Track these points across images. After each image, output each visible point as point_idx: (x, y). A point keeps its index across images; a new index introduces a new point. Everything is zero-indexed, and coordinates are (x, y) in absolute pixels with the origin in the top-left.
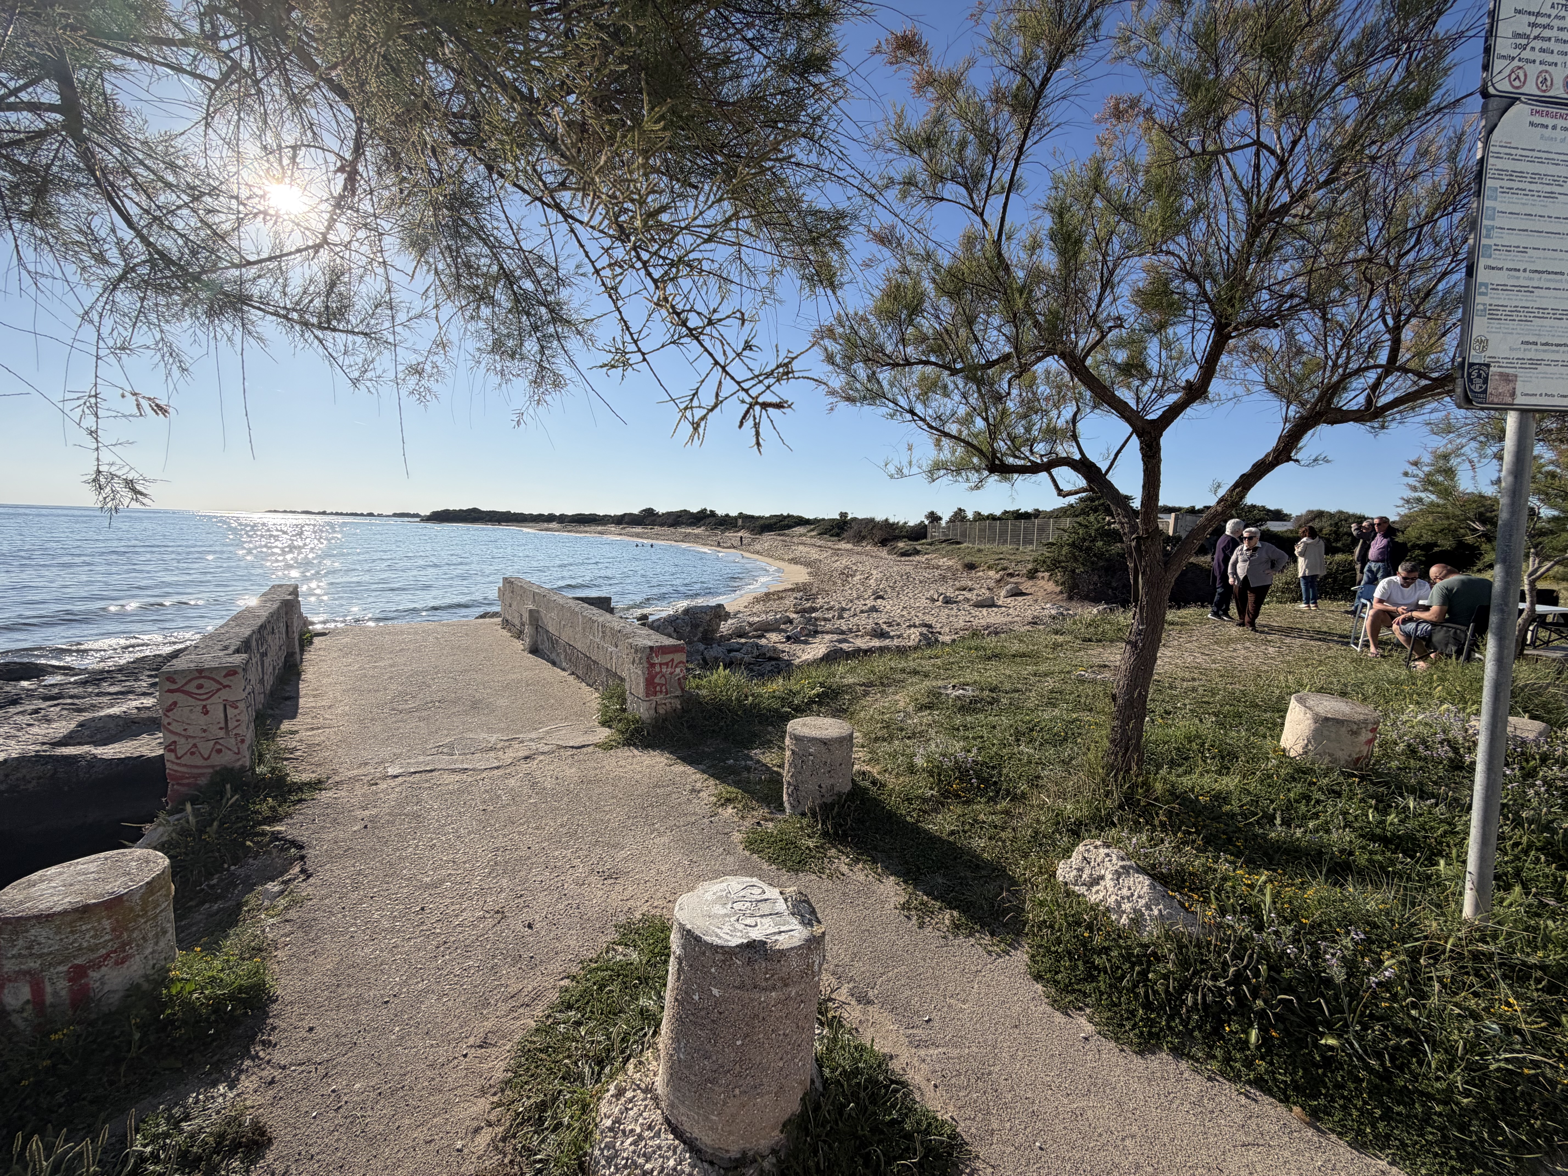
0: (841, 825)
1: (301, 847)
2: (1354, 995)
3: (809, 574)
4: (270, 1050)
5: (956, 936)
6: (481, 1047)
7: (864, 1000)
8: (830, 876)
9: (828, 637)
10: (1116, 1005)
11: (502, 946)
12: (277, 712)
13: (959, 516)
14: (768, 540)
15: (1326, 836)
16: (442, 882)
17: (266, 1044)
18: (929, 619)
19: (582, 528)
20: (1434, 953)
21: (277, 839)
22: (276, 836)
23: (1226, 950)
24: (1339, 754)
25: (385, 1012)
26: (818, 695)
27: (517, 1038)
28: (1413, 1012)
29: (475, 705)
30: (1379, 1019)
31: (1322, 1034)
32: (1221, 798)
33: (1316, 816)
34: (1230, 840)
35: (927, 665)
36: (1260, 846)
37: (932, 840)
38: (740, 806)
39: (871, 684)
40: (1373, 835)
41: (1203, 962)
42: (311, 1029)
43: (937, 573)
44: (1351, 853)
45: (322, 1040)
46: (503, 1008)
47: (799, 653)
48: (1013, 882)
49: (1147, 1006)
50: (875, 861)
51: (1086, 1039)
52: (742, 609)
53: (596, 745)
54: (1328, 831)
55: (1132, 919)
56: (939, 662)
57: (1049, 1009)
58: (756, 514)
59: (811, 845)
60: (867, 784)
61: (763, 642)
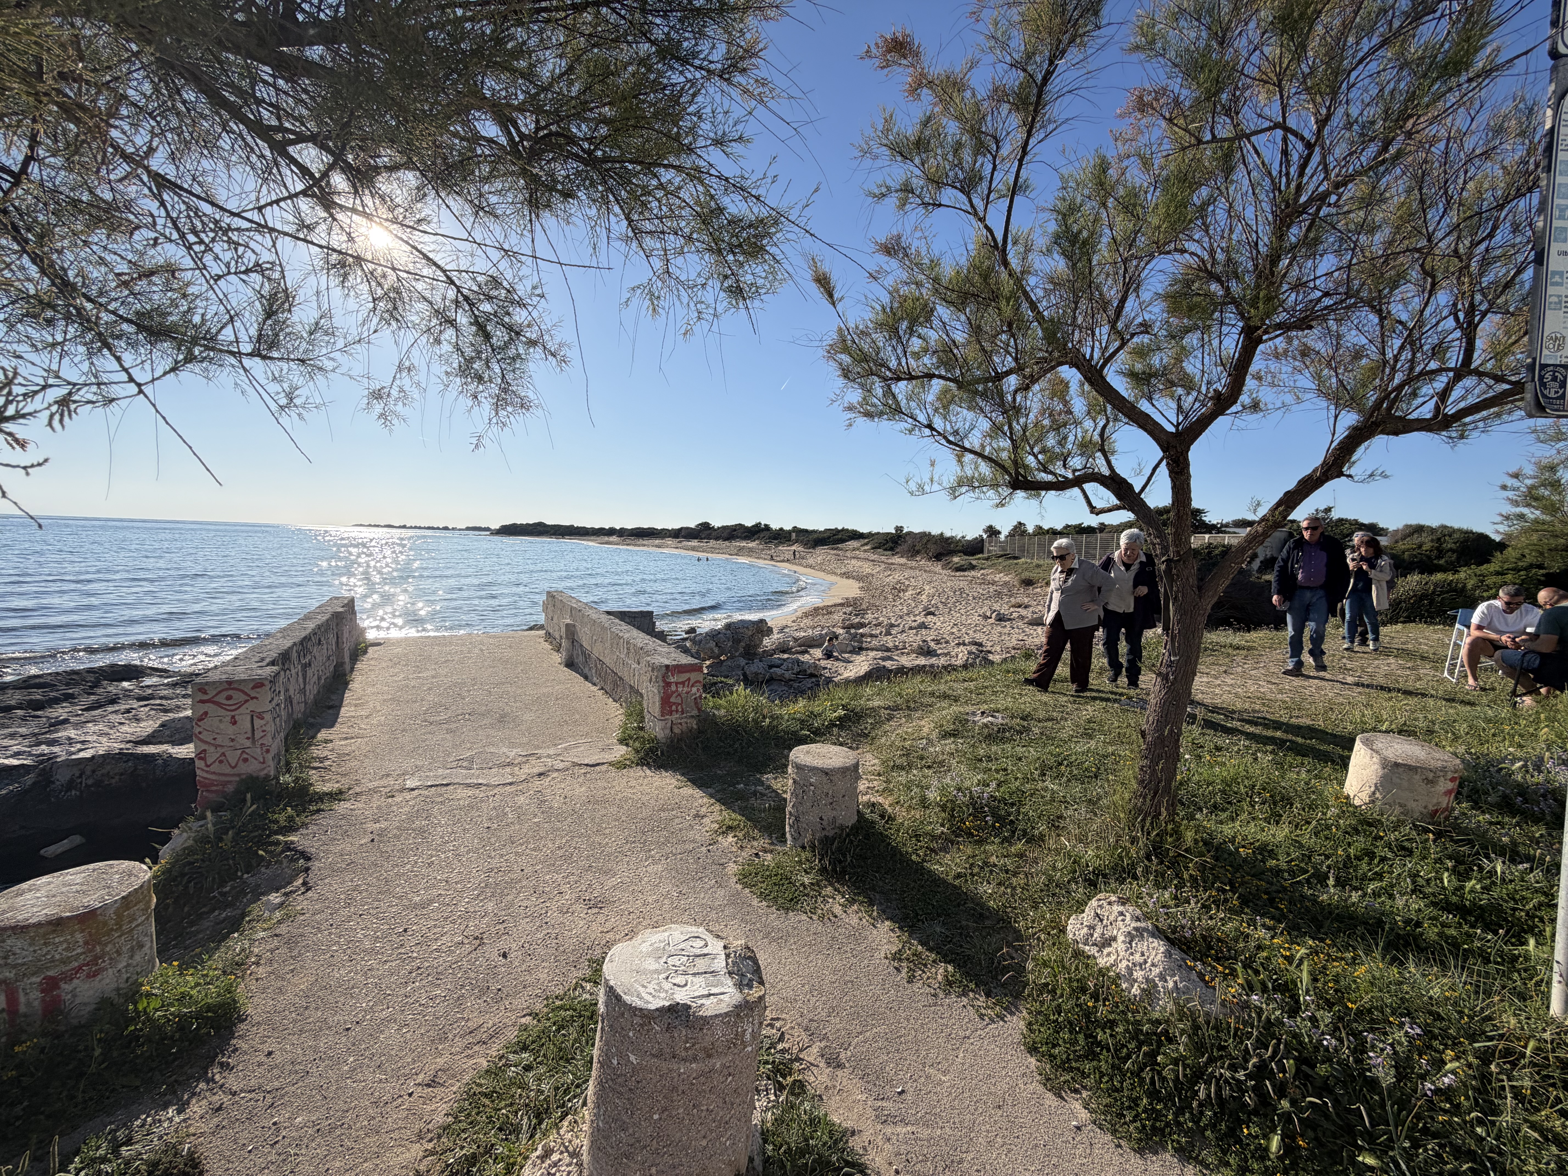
0: (840, 862)
1: (308, 859)
2: (1404, 1104)
3: (861, 588)
4: (226, 1074)
5: (947, 994)
6: (428, 1085)
7: (834, 1063)
8: (822, 918)
9: (872, 654)
10: (1117, 1090)
11: (473, 975)
12: (319, 720)
13: (1019, 529)
14: (821, 554)
15: (1389, 902)
16: (431, 901)
17: (225, 1066)
18: (979, 637)
19: (641, 541)
20: (1512, 1058)
21: (289, 849)
22: (288, 846)
23: (1249, 1036)
24: (1412, 805)
25: (344, 1039)
26: (840, 718)
27: (467, 1078)
28: (1479, 1130)
29: (503, 719)
30: (1435, 1135)
31: (1361, 1149)
32: (1265, 850)
33: (1379, 876)
34: (1272, 901)
35: (959, 688)
36: (1308, 910)
37: (937, 882)
38: (740, 835)
39: (897, 708)
40: (1448, 903)
41: (1222, 1048)
42: (270, 1054)
43: (992, 589)
44: (1418, 924)
45: (277, 1066)
46: (460, 1043)
47: (841, 670)
48: (1018, 936)
49: (1154, 1094)
50: (871, 903)
51: (1078, 1128)
52: (790, 624)
53: (611, 764)
54: (1391, 897)
55: (1143, 990)
56: (972, 685)
57: (1040, 1089)
58: (810, 528)
59: (807, 881)
60: (876, 817)
61: (805, 658)
